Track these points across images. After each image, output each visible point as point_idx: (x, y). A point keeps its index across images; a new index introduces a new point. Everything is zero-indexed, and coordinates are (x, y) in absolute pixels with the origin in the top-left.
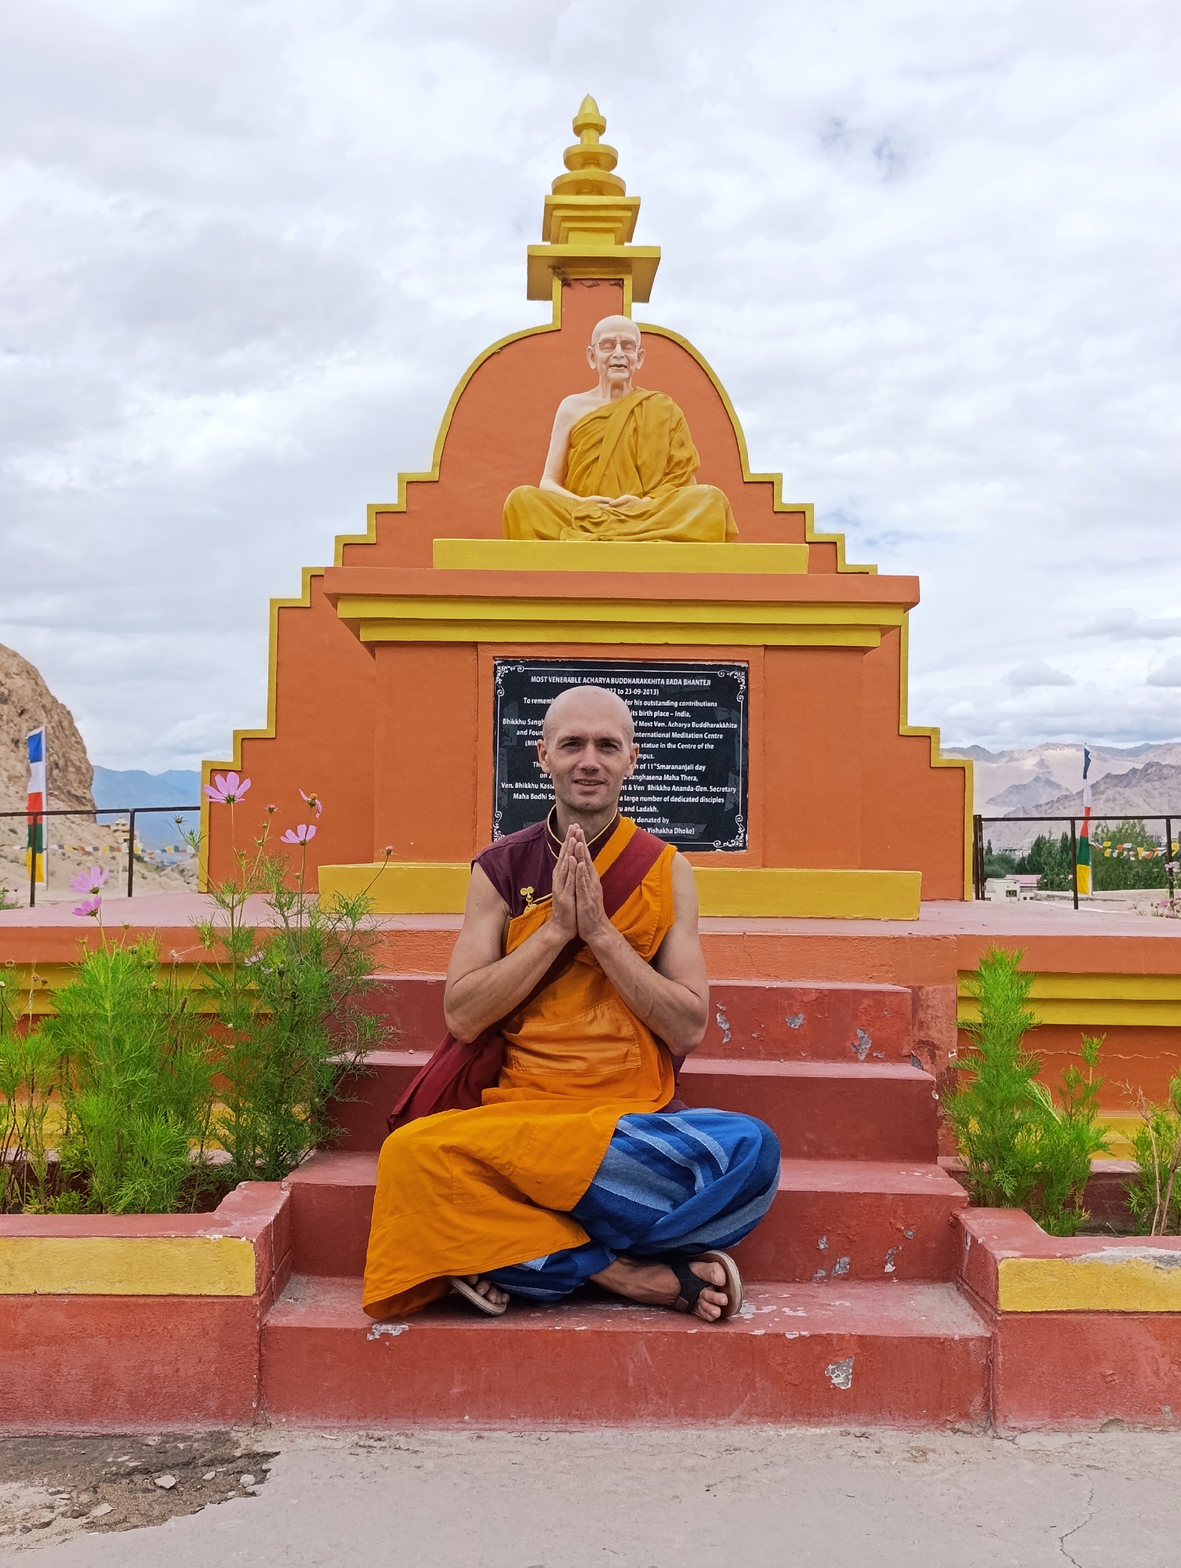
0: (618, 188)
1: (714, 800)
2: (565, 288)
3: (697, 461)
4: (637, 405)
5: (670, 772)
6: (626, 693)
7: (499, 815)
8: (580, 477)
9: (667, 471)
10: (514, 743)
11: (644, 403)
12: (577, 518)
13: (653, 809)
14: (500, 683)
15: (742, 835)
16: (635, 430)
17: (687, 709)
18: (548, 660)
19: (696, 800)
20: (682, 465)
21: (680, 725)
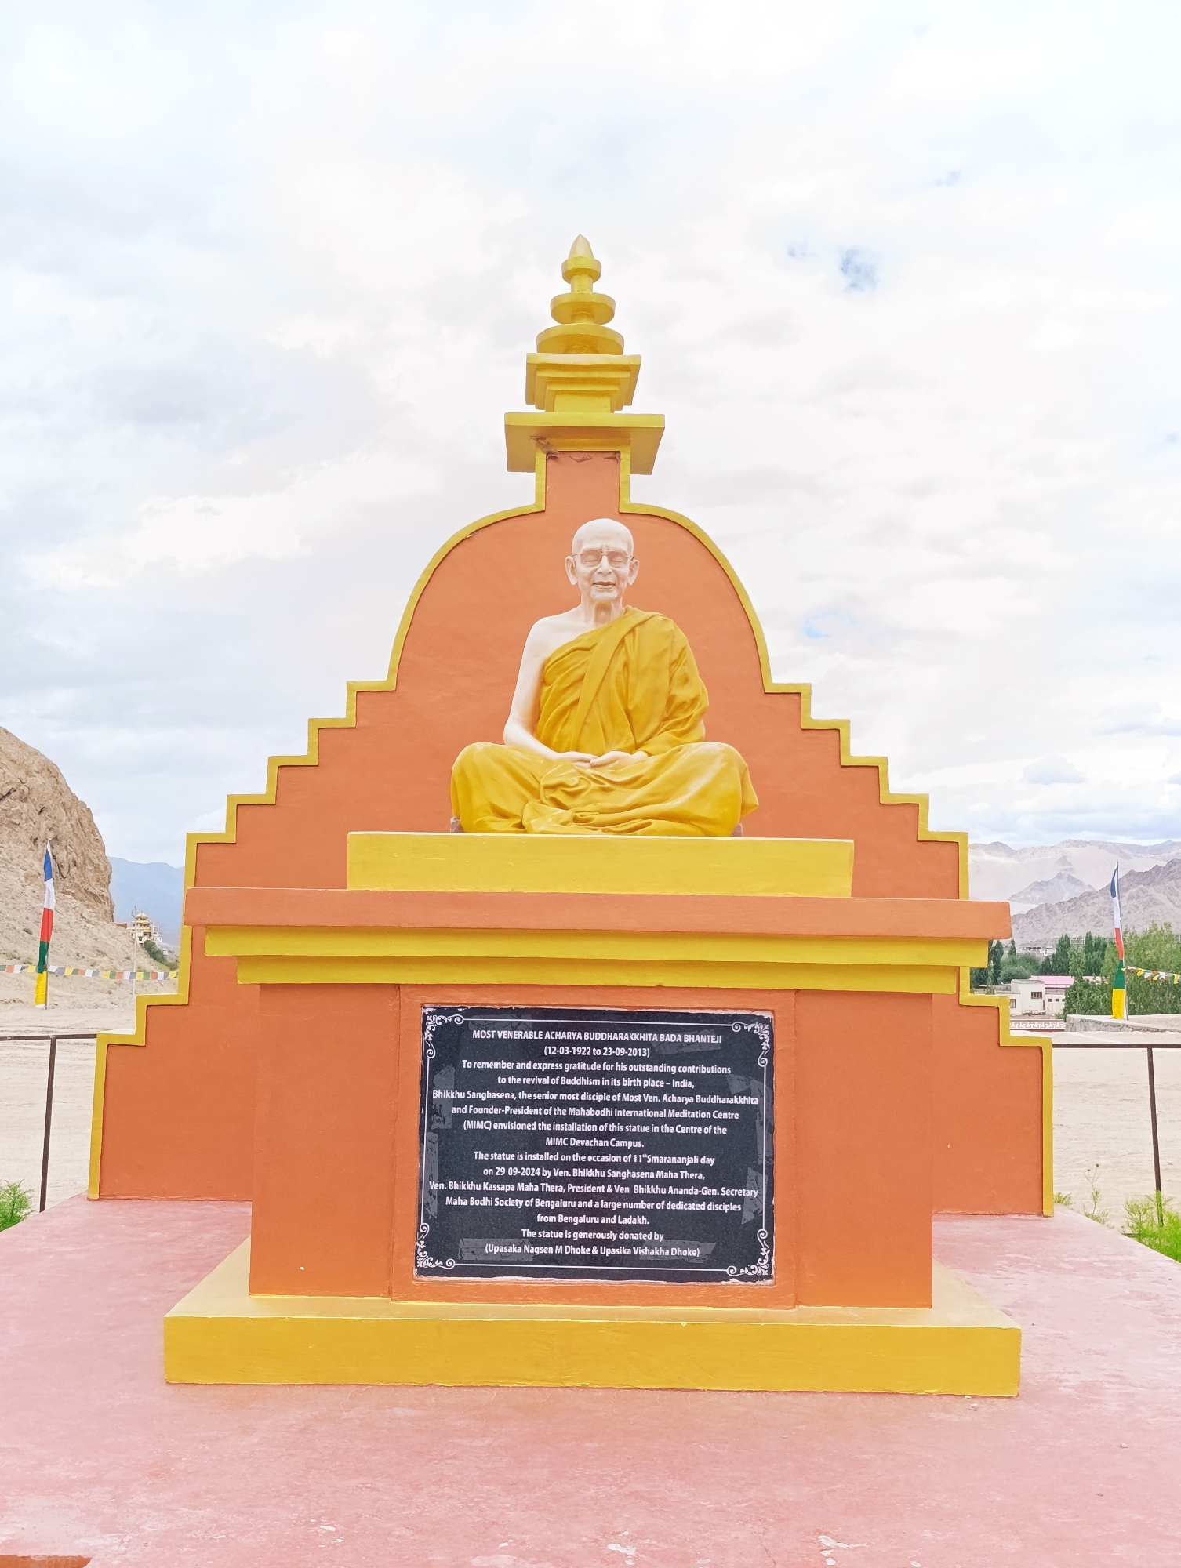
0: (615, 344)
1: (727, 1208)
2: (551, 462)
3: (705, 701)
4: (629, 633)
5: (665, 1167)
6: (605, 1054)
7: (426, 1228)
8: (554, 725)
9: (666, 715)
10: (448, 1125)
11: (637, 629)
12: (547, 787)
13: (642, 1220)
14: (430, 1039)
15: (767, 1257)
16: (626, 665)
17: (689, 1076)
18: (497, 1007)
19: (702, 1207)
20: (686, 707)
21: (679, 1100)
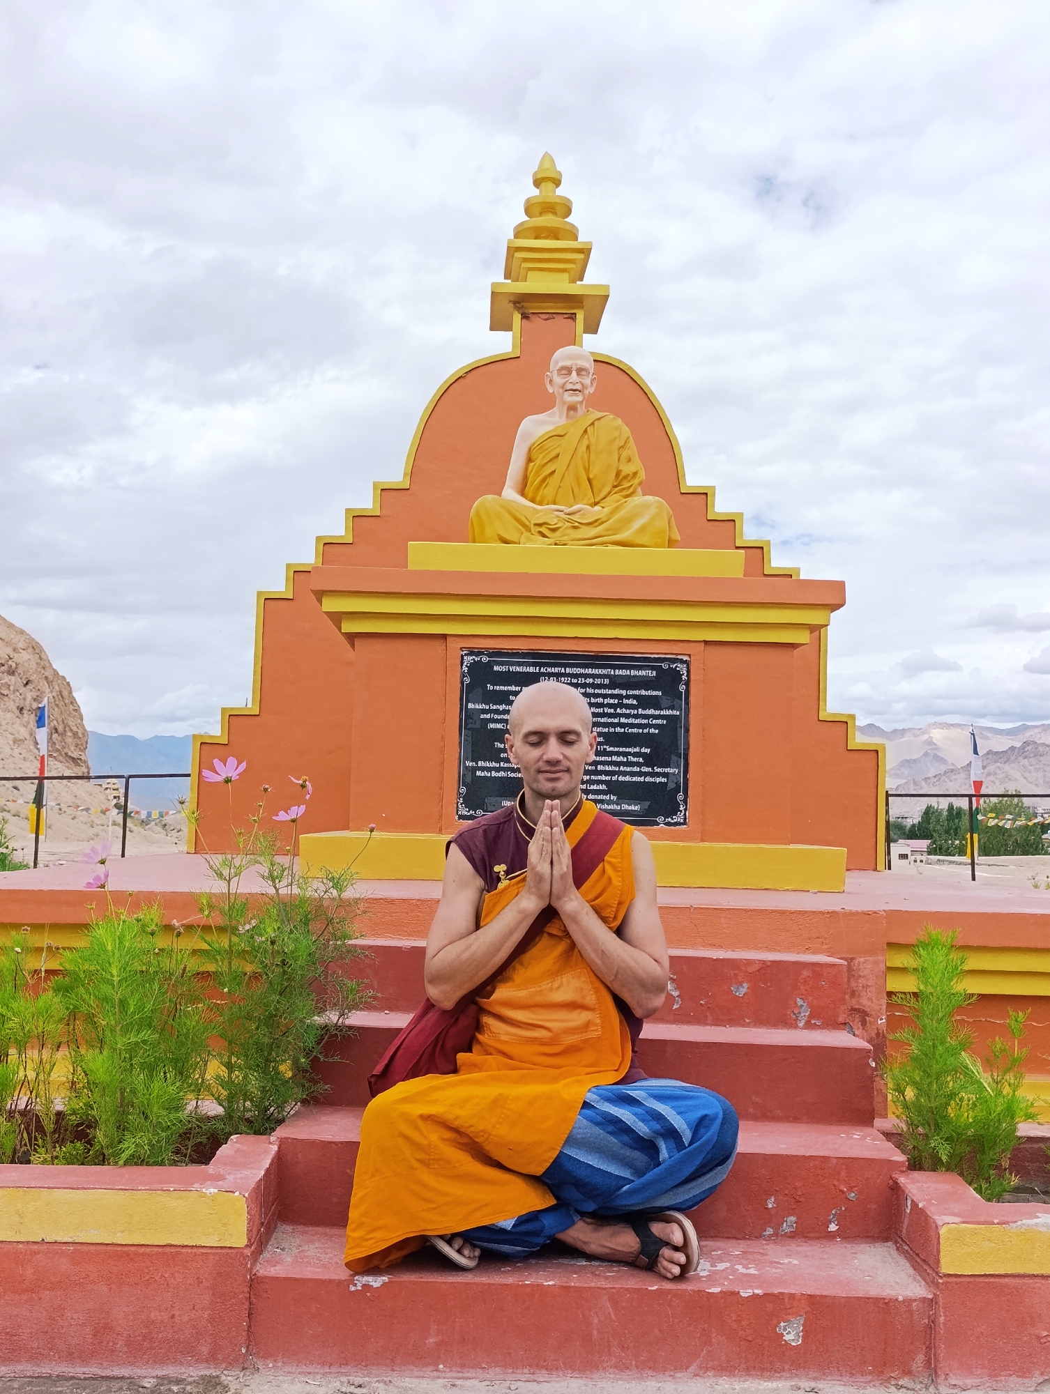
0: (573, 234)
1: (658, 780)
2: (524, 321)
3: (642, 475)
4: (590, 425)
5: (618, 754)
6: (579, 682)
7: (463, 790)
8: (538, 488)
9: (615, 484)
10: (477, 726)
11: (596, 422)
12: (535, 525)
13: (602, 787)
14: (466, 671)
15: (683, 811)
16: (588, 447)
17: (634, 697)
18: (510, 651)
19: (642, 779)
20: (629, 479)
21: (628, 711)
